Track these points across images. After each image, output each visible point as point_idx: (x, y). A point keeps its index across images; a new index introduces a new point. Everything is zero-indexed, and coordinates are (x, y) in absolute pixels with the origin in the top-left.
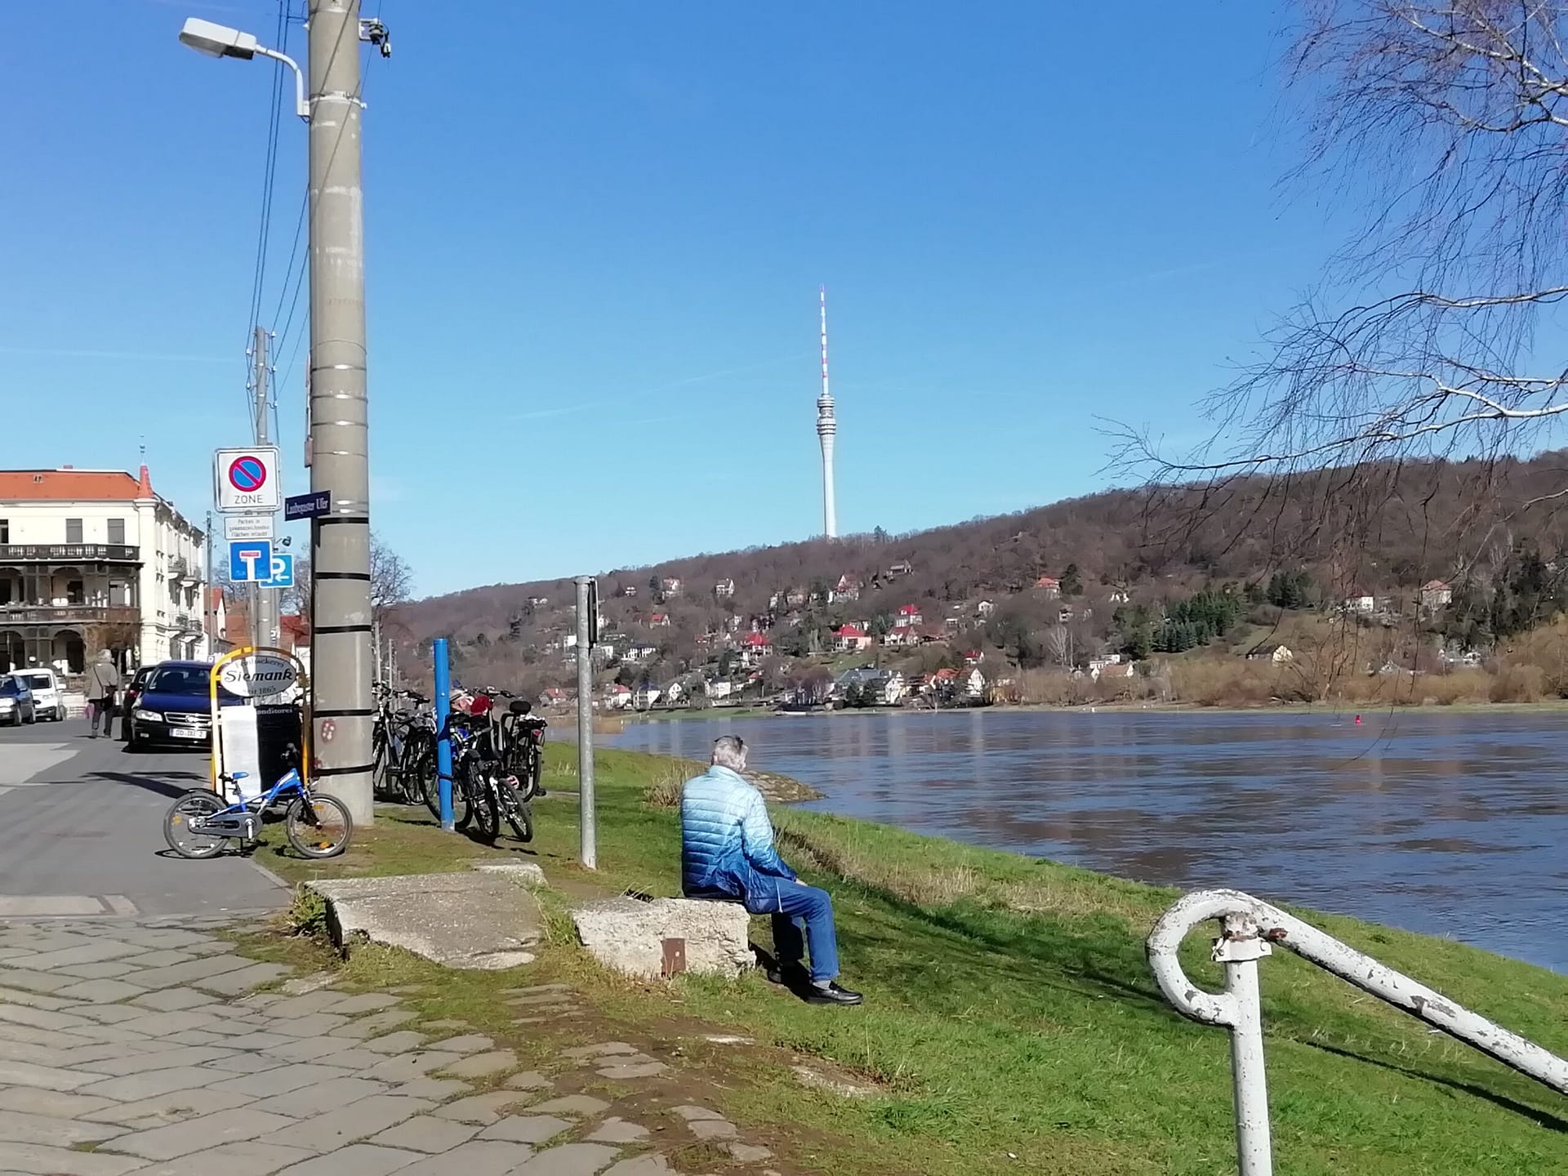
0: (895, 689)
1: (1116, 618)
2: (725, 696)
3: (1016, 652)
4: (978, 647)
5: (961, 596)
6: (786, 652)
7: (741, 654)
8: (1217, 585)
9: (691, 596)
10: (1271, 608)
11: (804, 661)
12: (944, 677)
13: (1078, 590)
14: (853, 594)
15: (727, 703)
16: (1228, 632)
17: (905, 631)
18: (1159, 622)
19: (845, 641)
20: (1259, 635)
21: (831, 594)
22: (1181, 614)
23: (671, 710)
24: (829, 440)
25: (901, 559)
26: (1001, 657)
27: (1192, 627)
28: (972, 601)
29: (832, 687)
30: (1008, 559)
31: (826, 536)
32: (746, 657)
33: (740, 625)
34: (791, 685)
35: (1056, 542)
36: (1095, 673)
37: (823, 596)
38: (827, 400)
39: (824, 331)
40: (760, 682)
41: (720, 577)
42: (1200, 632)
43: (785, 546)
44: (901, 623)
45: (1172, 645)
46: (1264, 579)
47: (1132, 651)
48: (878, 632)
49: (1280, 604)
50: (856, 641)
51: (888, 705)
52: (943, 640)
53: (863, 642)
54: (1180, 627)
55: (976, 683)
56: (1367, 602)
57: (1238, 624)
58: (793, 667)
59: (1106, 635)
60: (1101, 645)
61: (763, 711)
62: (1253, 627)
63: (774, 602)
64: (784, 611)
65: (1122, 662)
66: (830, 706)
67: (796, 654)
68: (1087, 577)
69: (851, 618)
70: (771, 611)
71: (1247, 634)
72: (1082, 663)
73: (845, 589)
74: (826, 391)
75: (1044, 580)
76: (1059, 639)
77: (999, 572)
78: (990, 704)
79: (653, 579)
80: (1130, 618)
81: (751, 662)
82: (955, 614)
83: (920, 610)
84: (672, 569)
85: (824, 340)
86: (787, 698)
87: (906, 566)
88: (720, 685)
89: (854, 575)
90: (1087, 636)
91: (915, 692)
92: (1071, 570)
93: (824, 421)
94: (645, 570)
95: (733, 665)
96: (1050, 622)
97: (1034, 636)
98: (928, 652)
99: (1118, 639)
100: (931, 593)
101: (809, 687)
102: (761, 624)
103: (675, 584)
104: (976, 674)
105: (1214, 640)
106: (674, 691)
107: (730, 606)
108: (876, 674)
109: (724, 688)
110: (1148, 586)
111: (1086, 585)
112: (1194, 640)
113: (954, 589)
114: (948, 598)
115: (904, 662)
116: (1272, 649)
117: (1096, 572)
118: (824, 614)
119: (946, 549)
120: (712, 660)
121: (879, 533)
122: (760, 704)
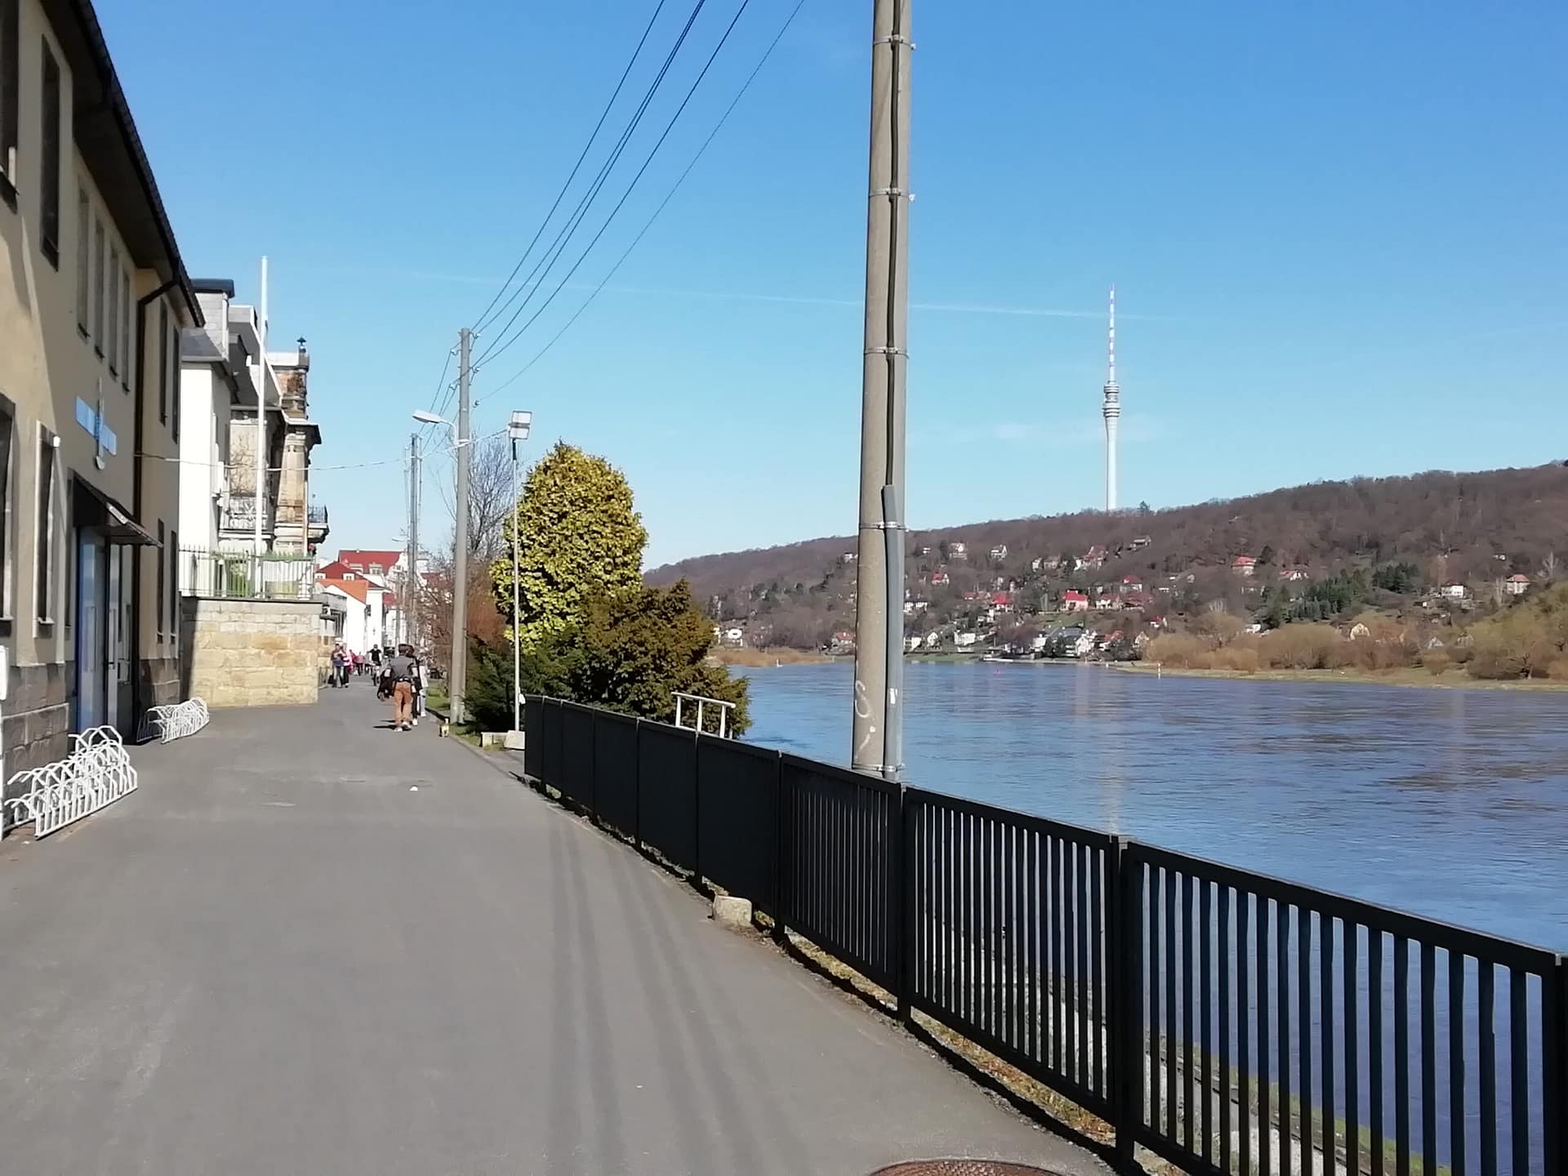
2: (968, 645)
4: (1163, 613)
5: (1181, 569)
6: (1023, 611)
7: (988, 611)
9: (972, 560)
10: (1385, 592)
15: (969, 650)
16: (1344, 610)
18: (1294, 599)
19: (1068, 604)
21: (1079, 563)
22: (1313, 594)
23: (927, 654)
24: (1113, 421)
25: (1143, 534)
27: (1319, 605)
29: (1044, 641)
30: (1221, 538)
32: (991, 613)
33: (1001, 585)
37: (1072, 564)
38: (1113, 386)
39: (1112, 325)
40: (996, 634)
41: (997, 543)
42: (1323, 608)
47: (1270, 621)
49: (1392, 589)
50: (1074, 604)
51: (1076, 657)
56: (1457, 591)
57: (1355, 603)
59: (1253, 611)
60: (1249, 616)
62: (1367, 606)
63: (1035, 565)
65: (1261, 630)
66: (1033, 655)
67: (1031, 612)
74: (1112, 379)
75: (1245, 559)
79: (946, 541)
81: (994, 618)
82: (1168, 584)
83: (1141, 580)
85: (1112, 334)
87: (1148, 540)
88: (965, 635)
92: (1267, 551)
93: (1109, 405)
95: (981, 619)
99: (1263, 612)
100: (1153, 566)
103: (961, 548)
105: (1334, 615)
106: (932, 638)
107: (999, 567)
108: (1075, 632)
109: (969, 638)
112: (1319, 615)
113: (1172, 564)
115: (1101, 623)
120: (966, 615)
122: (990, 652)
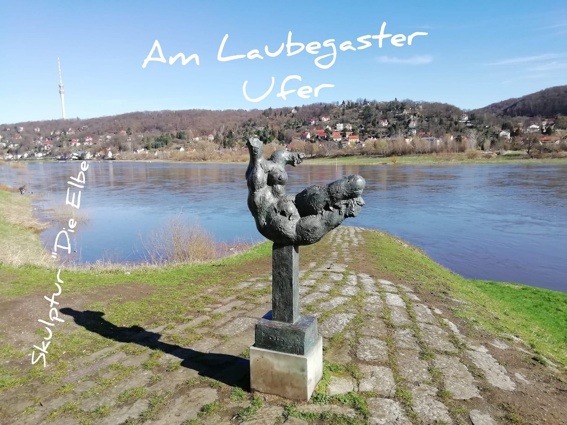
0: (89, 156)
1: (142, 140)
2: (41, 157)
3: (118, 147)
4: (109, 146)
5: (102, 134)
6: (57, 146)
7: (44, 146)
8: (165, 134)
9: (27, 131)
10: (177, 139)
11: (62, 148)
12: (102, 153)
13: (130, 134)
14: (73, 132)
15: (42, 158)
16: (168, 144)
17: (89, 141)
18: (152, 141)
19: (73, 144)
20: (175, 145)
21: (67, 132)
22: (158, 140)
23: (25, 160)
24: (63, 95)
25: (85, 125)
26: (114, 148)
27: (160, 143)
28: (105, 135)
29: (71, 155)
30: (113, 126)
31: (63, 119)
32: (46, 147)
33: (43, 139)
34: (60, 154)
35: (124, 122)
36: (139, 152)
37: (65, 133)
38: (62, 85)
39: (59, 67)
40: (50, 153)
41: (35, 127)
42: (162, 144)
43: (53, 120)
44: (87, 140)
45: (156, 147)
46: (175, 133)
47: (147, 148)
48: (82, 142)
49: (179, 138)
50: (76, 144)
51: (87, 160)
52: (99, 145)
53: (78, 144)
54: (157, 143)
55: (110, 155)
56: (197, 139)
57: (170, 142)
58: (59, 150)
59: (141, 144)
60: (139, 146)
61: (53, 160)
62: (173, 143)
63: (52, 133)
64: (55, 136)
65: (145, 150)
66: (71, 159)
67: (60, 147)
68: (132, 131)
69: (73, 138)
70: (51, 136)
71: (172, 145)
72: (135, 150)
73: (71, 131)
74: (61, 83)
75: (123, 131)
76: (129, 145)
77: (111, 129)
78: (115, 159)
79: (16, 127)
80: (146, 140)
81: (47, 148)
82: (101, 138)
83: (92, 137)
84: (21, 124)
86: (59, 157)
87: (87, 126)
88: (39, 154)
89: (73, 128)
90: (136, 144)
91: (94, 156)
92: (129, 129)
93: (61, 90)
94: (12, 125)
95: (42, 149)
96: (126, 141)
97: (122, 144)
98: (96, 147)
99: (143, 145)
100: (94, 133)
101: (65, 155)
102: (49, 139)
103: (22, 128)
104: (110, 152)
105: (165, 146)
106: (26, 155)
107: (39, 134)
108: (83, 152)
109: (40, 155)
110: (147, 134)
111: (132, 133)
112: (161, 146)
113: (100, 132)
114: (98, 134)
115: (90, 149)
116: (179, 149)
117: (134, 130)
118: (66, 137)
119: (97, 123)
120: (36, 148)
121: (78, 119)
122: (52, 159)
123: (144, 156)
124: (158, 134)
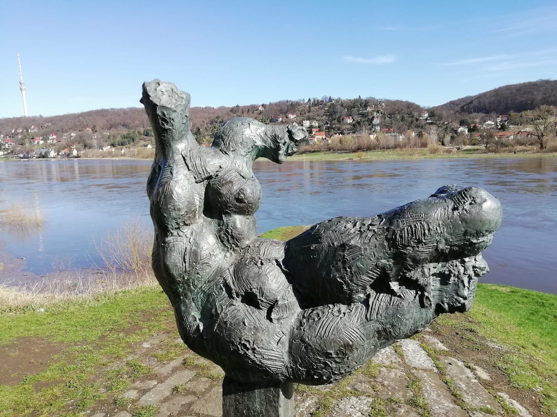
0: (52, 154)
1: (108, 138)
2: (2, 155)
3: (84, 145)
4: (73, 144)
5: (66, 131)
6: (19, 144)
7: (5, 144)
8: (131, 131)
10: (144, 136)
11: (25, 147)
12: (66, 151)
13: (96, 131)
14: (36, 130)
15: (3, 157)
16: (135, 141)
17: (53, 139)
18: (119, 139)
19: (36, 142)
20: (142, 143)
21: (30, 130)
22: (124, 137)
24: (24, 92)
25: (48, 122)
26: (79, 146)
27: (127, 140)
28: (69, 133)
29: (34, 153)
30: (78, 123)
31: (25, 116)
32: (7, 145)
33: (3, 137)
34: (22, 152)
35: (89, 120)
36: (105, 150)
37: (27, 131)
38: (22, 82)
39: (20, 64)
40: (12, 152)
42: (129, 141)
43: (14, 118)
44: (51, 138)
45: (123, 144)
46: (142, 130)
47: (113, 145)
48: (45, 139)
49: (146, 135)
50: (39, 142)
51: (51, 157)
52: (64, 142)
53: (41, 142)
54: (124, 140)
55: (75, 153)
57: (137, 140)
58: (22, 148)
59: (106, 141)
60: (105, 144)
61: (14, 159)
62: (140, 140)
63: (13, 131)
64: (16, 134)
65: (111, 148)
66: (34, 158)
67: (22, 145)
68: (98, 128)
69: (36, 136)
70: (12, 134)
71: (139, 142)
72: (101, 147)
73: (33, 129)
74: (22, 79)
75: (88, 129)
76: (95, 142)
77: (76, 126)
78: (80, 157)
80: (112, 138)
81: (9, 147)
82: (65, 136)
83: (56, 134)
85: (20, 66)
86: (22, 156)
87: (50, 124)
89: (35, 125)
90: (101, 142)
91: (58, 154)
92: (94, 126)
93: (22, 87)
95: (3, 147)
96: (91, 138)
97: (88, 142)
98: (60, 145)
99: (109, 143)
100: (58, 131)
101: (28, 153)
102: (10, 137)
104: (75, 150)
105: (132, 143)
108: (47, 150)
109: (1, 153)
110: (113, 131)
111: (98, 130)
112: (127, 143)
113: (64, 130)
114: (63, 132)
115: (54, 147)
116: (146, 146)
117: (100, 127)
118: (28, 135)
119: (61, 120)
121: (41, 116)
122: (13, 157)
123: (110, 154)
124: (124, 131)
